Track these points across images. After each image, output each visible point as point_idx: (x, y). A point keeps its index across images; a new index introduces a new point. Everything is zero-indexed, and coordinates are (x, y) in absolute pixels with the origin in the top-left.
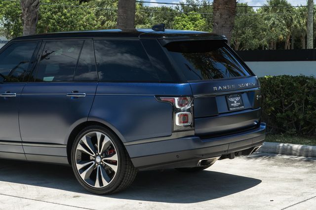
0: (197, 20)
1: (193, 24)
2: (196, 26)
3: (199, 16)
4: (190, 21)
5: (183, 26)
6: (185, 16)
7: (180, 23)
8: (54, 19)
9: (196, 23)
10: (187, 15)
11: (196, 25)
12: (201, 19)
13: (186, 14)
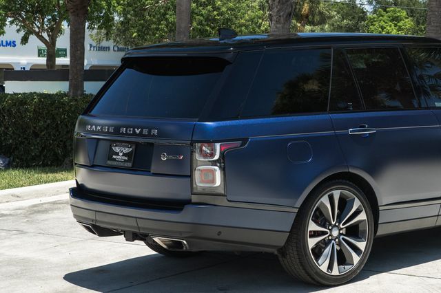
0: (401, 20)
1: (396, 25)
2: (400, 29)
3: (404, 14)
4: (391, 21)
5: (380, 29)
6: (383, 13)
7: (377, 23)
8: (202, 15)
9: (400, 24)
10: (387, 12)
11: (400, 27)
12: (407, 18)
13: (385, 10)
